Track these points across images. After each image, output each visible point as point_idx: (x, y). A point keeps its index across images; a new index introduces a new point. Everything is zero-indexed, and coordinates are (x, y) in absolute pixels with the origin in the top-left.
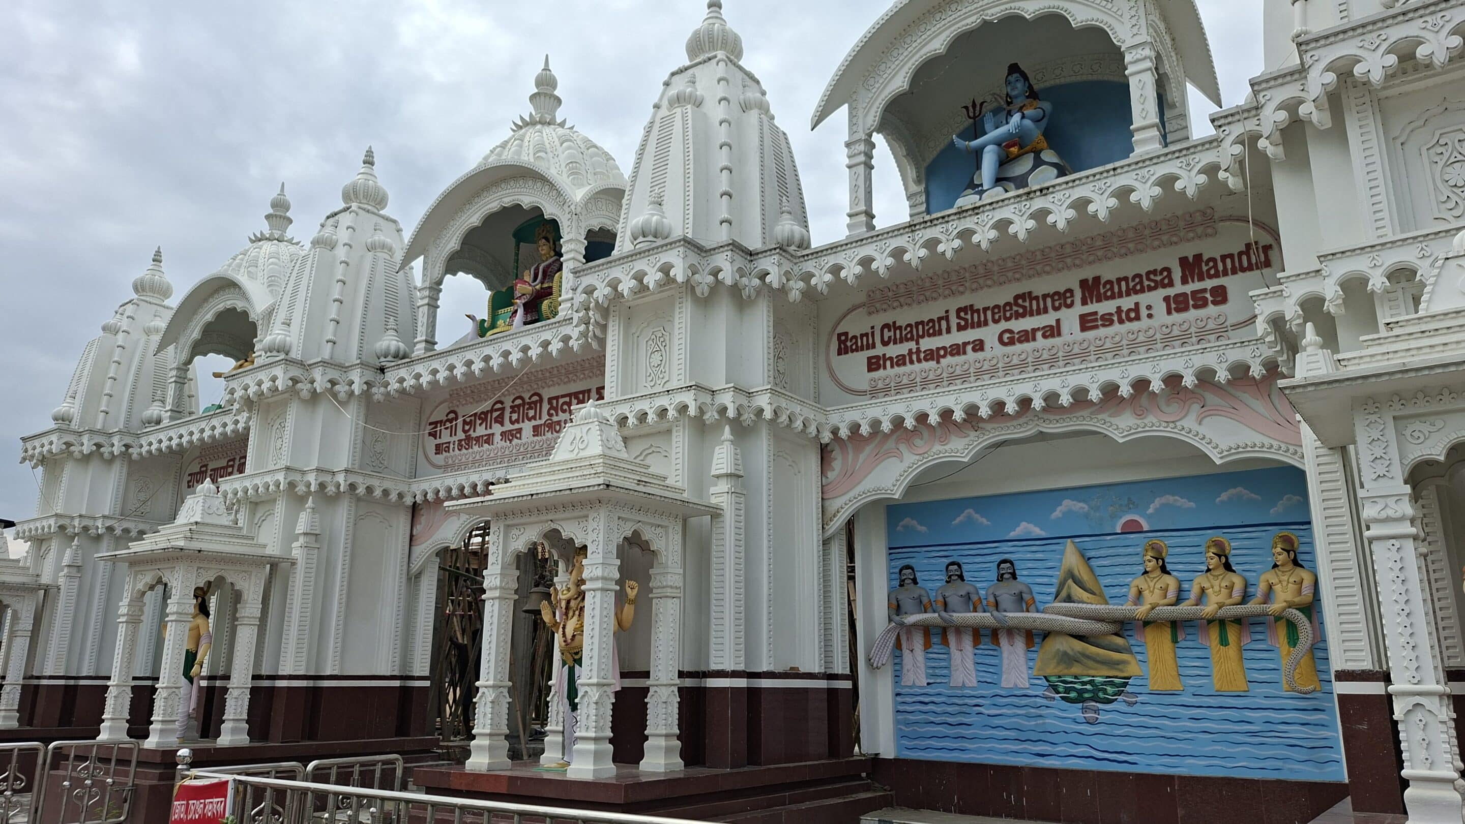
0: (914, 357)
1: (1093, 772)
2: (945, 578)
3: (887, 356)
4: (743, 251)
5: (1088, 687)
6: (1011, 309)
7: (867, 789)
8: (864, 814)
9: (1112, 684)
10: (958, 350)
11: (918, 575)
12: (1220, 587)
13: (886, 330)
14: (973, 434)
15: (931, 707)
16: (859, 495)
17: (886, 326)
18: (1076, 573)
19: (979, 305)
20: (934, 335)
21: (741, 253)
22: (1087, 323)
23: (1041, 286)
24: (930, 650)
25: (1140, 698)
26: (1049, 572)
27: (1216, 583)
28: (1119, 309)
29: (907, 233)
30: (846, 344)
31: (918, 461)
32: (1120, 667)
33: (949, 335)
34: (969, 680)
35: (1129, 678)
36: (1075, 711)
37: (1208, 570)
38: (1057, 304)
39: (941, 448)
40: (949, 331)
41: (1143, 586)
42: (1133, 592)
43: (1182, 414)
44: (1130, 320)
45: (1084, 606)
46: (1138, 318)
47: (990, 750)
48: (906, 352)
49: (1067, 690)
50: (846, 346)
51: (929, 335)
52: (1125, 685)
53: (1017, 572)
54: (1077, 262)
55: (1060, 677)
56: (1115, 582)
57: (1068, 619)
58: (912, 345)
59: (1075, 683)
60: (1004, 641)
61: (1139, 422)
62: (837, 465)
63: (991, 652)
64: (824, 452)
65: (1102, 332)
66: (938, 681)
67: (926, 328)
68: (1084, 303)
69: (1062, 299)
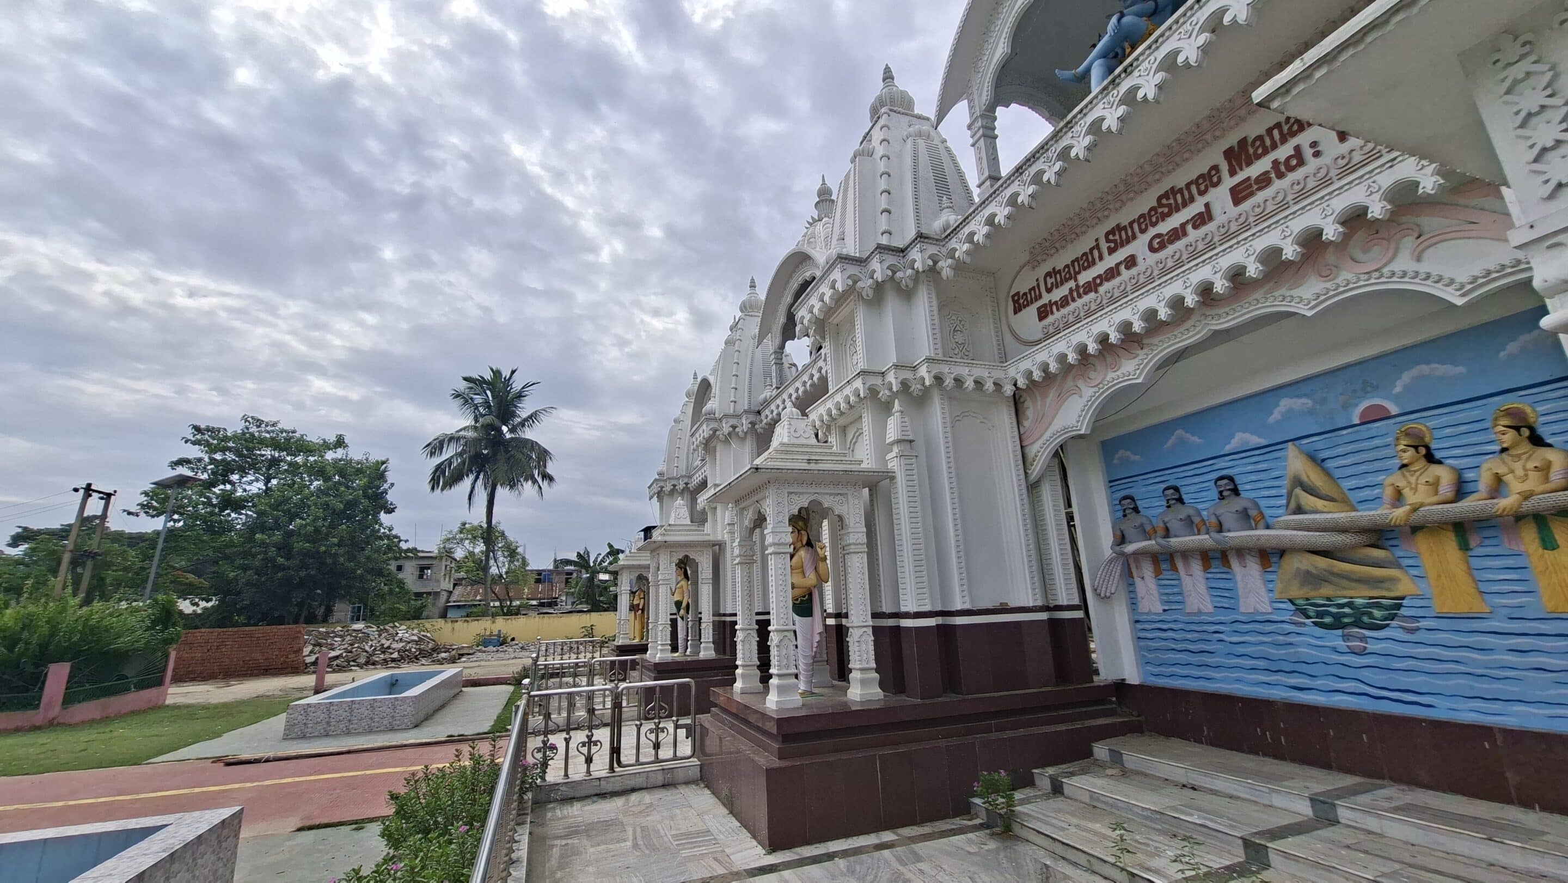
0: (1075, 294)
1: (1367, 713)
2: (1164, 503)
3: (1053, 301)
4: (893, 251)
5: (1347, 610)
6: (1156, 213)
7: (1112, 713)
8: (1096, 740)
9: (1379, 606)
10: (1112, 273)
11: (1139, 503)
12: (1525, 470)
13: (1048, 278)
14: (1140, 352)
15: (1170, 634)
16: (1051, 437)
17: (1048, 274)
18: (1305, 479)
19: (1125, 222)
20: (1089, 267)
21: (891, 252)
22: (1239, 194)
23: (1180, 178)
24: (1161, 577)
25: (1423, 624)
26: (1277, 483)
27: (1518, 467)
28: (1276, 163)
29: (1017, 177)
30: (1020, 303)
31: (1095, 393)
32: (1386, 585)
33: (1103, 262)
34: (1206, 606)
35: (1403, 598)
36: (1335, 639)
37: (1504, 450)
38: (1202, 187)
39: (1113, 375)
40: (1101, 258)
41: (1401, 483)
42: (1388, 493)
43: (1390, 254)
44: (1291, 169)
45: (1317, 516)
46: (1301, 163)
47: (1238, 680)
48: (1067, 292)
49: (1320, 615)
50: (1019, 304)
51: (1085, 269)
52: (1399, 607)
53: (1240, 487)
54: (1217, 133)
55: (1308, 599)
56: (1362, 483)
57: (1300, 533)
58: (1072, 284)
59: (1329, 606)
60: (1235, 563)
61: (1328, 285)
62: (1030, 413)
63: (1224, 576)
64: (1017, 402)
65: (1260, 196)
66: (1173, 607)
67: (1081, 263)
68: (1232, 173)
69: (1209, 180)
